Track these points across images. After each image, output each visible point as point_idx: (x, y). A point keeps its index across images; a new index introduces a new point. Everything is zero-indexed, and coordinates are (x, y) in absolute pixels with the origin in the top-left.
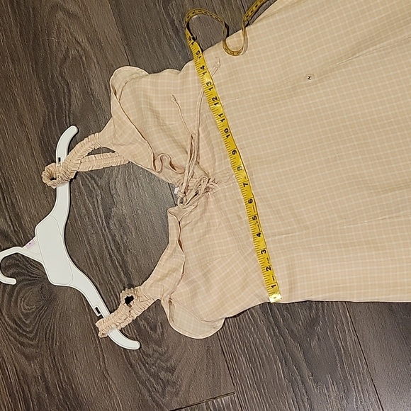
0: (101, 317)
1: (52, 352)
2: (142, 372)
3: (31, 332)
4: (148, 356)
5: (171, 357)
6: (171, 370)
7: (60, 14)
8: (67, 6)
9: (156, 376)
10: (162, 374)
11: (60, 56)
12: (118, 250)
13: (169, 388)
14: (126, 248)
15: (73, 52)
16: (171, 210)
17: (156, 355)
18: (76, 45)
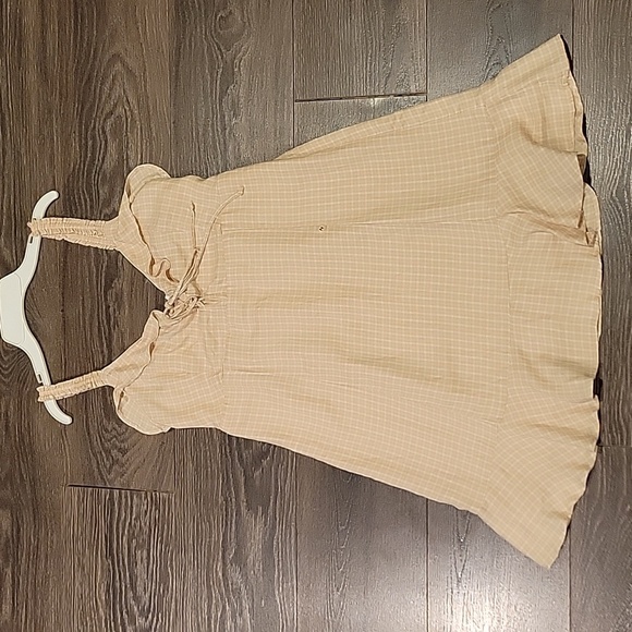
0: (42, 384)
1: (20, 394)
2: (97, 443)
3: (7, 369)
4: (106, 431)
5: (127, 440)
6: (123, 452)
7: (118, 66)
8: (127, 60)
9: (108, 452)
10: (114, 452)
11: (107, 110)
12: (109, 323)
13: (116, 467)
14: (116, 323)
15: (120, 110)
16: (156, 312)
17: (114, 433)
18: (126, 104)
